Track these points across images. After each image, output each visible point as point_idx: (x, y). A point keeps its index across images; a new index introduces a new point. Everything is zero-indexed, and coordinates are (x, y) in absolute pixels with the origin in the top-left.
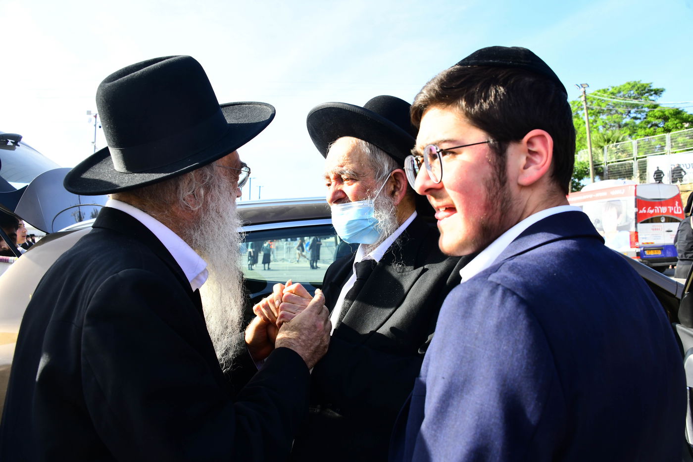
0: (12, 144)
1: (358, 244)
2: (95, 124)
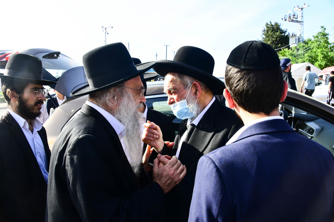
0: (56, 56)
1: (188, 119)
2: (105, 32)
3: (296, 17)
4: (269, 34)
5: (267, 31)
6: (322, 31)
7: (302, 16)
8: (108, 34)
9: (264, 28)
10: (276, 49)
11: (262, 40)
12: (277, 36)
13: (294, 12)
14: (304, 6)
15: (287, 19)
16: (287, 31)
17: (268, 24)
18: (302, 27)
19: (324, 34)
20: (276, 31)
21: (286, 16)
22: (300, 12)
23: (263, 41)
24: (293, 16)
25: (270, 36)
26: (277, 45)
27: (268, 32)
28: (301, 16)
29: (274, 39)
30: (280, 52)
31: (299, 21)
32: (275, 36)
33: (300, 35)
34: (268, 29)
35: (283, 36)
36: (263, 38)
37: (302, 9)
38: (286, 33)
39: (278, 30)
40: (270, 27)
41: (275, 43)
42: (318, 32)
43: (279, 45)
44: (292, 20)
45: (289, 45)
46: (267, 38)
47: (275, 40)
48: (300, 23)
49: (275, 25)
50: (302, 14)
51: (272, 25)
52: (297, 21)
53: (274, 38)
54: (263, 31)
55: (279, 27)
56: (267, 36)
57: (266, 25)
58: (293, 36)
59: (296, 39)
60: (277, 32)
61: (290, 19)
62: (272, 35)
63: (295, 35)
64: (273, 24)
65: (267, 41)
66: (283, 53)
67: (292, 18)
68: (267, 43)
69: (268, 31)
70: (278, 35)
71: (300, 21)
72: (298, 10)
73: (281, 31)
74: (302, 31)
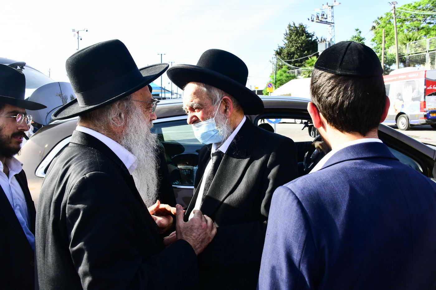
0: (20, 68)
1: (212, 144)
2: (77, 37)
3: (325, 17)
4: (293, 39)
5: (289, 35)
6: (357, 35)
7: (333, 16)
8: (81, 39)
9: (286, 31)
10: (302, 57)
11: (284, 46)
12: (302, 40)
13: (323, 11)
14: (334, 4)
15: (315, 20)
16: (314, 34)
17: (291, 26)
18: (333, 30)
19: (359, 39)
20: (301, 34)
21: (313, 16)
22: (330, 11)
23: (286, 47)
24: (322, 16)
25: (294, 41)
26: (303, 53)
27: (291, 36)
28: (331, 17)
29: (298, 45)
30: (307, 61)
31: (329, 23)
32: (301, 41)
33: (331, 39)
34: (291, 32)
35: (310, 41)
36: (285, 43)
37: (332, 7)
38: (313, 37)
39: (303, 33)
40: (293, 29)
41: (300, 50)
42: (352, 36)
43: (305, 52)
44: (320, 21)
45: (317, 52)
46: (290, 43)
47: (300, 46)
48: (330, 24)
49: (299, 27)
50: (333, 13)
51: (296, 27)
52: (327, 22)
53: (299, 43)
54: (284, 34)
55: (305, 29)
56: (290, 41)
57: (288, 27)
58: (323, 40)
59: (326, 44)
60: (303, 35)
61: (319, 20)
62: (296, 40)
63: (324, 40)
64: (297, 25)
65: (291, 48)
66: (311, 62)
67: (320, 18)
68: (291, 50)
69: (292, 34)
70: (304, 39)
71: (331, 22)
72: (328, 8)
73: (307, 35)
74: (333, 35)
